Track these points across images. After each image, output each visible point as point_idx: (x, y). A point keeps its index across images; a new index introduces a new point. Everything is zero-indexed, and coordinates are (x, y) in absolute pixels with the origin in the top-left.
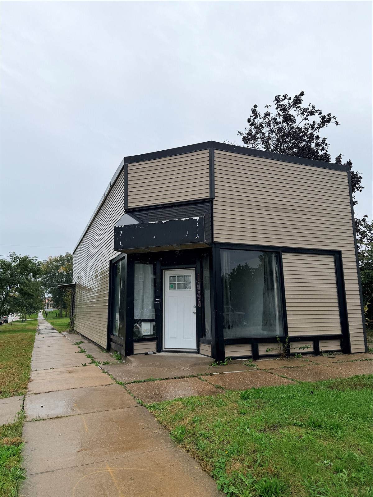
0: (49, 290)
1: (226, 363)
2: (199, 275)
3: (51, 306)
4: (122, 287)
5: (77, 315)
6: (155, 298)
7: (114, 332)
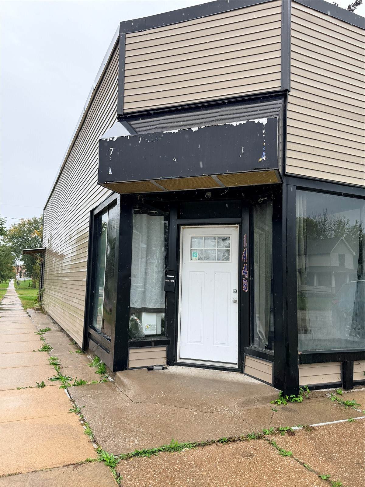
0: (20, 256)
1: (301, 398)
2: (245, 237)
3: (24, 275)
4: (110, 253)
5: (46, 290)
6: (166, 274)
7: (94, 324)
